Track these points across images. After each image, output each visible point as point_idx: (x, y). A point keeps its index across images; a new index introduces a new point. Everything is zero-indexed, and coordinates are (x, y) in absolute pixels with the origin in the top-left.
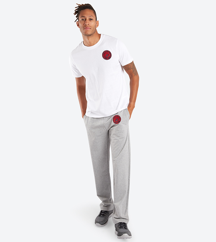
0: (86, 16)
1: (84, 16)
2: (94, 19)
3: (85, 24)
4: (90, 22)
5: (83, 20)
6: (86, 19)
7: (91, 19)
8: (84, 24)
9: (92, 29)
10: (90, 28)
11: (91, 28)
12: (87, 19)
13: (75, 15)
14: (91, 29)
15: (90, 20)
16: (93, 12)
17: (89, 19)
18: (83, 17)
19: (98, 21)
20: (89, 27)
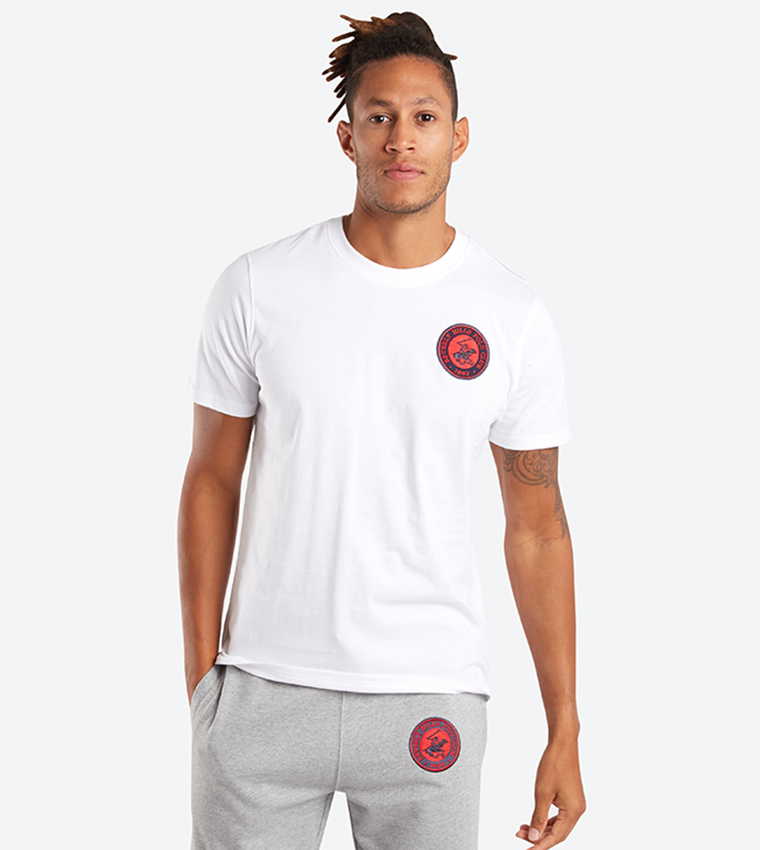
0: (395, 99)
1: (386, 96)
2: (444, 113)
3: (387, 148)
4: (417, 132)
5: (378, 119)
6: (395, 119)
7: (424, 118)
8: (384, 149)
9: (431, 173)
10: (420, 168)
11: (425, 169)
12: (405, 115)
13: (329, 79)
14: (423, 173)
15: (418, 123)
16: (437, 72)
17: (416, 116)
18: (380, 103)
19: (464, 119)
20: (413, 165)
